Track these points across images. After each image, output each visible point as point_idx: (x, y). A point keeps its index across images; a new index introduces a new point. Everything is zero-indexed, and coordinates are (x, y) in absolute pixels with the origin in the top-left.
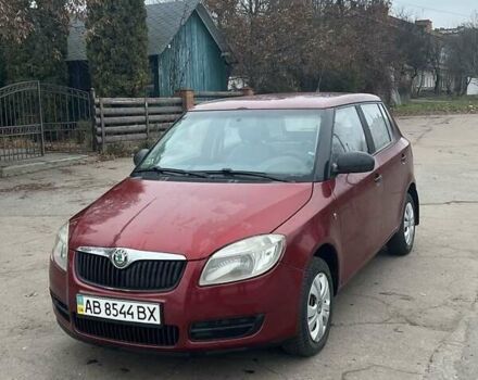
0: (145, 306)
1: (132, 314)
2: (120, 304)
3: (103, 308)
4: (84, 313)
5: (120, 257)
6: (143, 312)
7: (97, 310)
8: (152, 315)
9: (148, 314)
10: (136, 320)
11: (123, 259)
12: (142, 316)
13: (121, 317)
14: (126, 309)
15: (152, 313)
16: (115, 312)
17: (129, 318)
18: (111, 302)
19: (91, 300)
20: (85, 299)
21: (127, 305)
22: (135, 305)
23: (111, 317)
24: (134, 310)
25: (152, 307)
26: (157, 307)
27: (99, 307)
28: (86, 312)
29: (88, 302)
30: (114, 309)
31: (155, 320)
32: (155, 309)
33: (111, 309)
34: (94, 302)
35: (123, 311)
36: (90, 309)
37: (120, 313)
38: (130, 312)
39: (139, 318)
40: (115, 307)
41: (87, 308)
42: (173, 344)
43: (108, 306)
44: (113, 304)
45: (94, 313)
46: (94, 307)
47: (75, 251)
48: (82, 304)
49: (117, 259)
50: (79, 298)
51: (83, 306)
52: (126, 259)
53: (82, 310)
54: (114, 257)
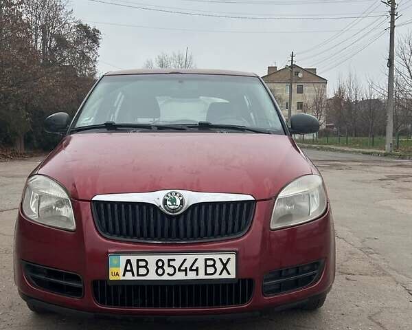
0: (216, 257)
1: (197, 270)
2: (179, 259)
3: (152, 267)
4: (122, 278)
5: (173, 201)
6: (213, 266)
7: (142, 271)
8: (225, 268)
9: (219, 266)
10: (202, 276)
11: (178, 202)
12: (210, 269)
13: (180, 276)
14: (187, 265)
15: (225, 265)
17: (192, 276)
18: (165, 258)
19: (133, 259)
20: (123, 259)
21: (190, 258)
22: (201, 258)
23: (166, 277)
24: (200, 264)
25: (225, 257)
26: (233, 257)
27: (145, 267)
28: (124, 275)
29: (129, 262)
30: (169, 266)
31: (229, 274)
32: (229, 259)
33: (166, 267)
34: (138, 261)
35: (183, 268)
36: (132, 270)
37: (180, 270)
38: (194, 268)
39: (206, 274)
40: (171, 263)
41: (126, 270)
42: (244, 302)
43: (160, 264)
44: (169, 260)
45: (138, 275)
46: (138, 267)
47: (91, 201)
48: (118, 266)
49: (168, 203)
50: (112, 259)
51: (119, 269)
52: (182, 202)
53: (117, 274)
54: (165, 202)
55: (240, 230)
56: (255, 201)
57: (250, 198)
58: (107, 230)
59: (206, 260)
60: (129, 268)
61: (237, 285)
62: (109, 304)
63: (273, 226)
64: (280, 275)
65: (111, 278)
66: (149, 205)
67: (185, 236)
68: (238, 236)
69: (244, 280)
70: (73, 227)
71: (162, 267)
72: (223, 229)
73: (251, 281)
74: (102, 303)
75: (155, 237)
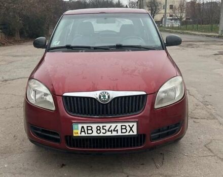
0: (127, 124)
2: (108, 126)
3: (95, 130)
4: (80, 135)
5: (104, 96)
6: (125, 129)
7: (90, 132)
8: (131, 129)
9: (128, 129)
10: (120, 133)
11: (107, 97)
12: (124, 131)
13: (109, 134)
14: (112, 128)
15: (131, 128)
16: (104, 131)
17: (114, 134)
18: (101, 125)
19: (85, 126)
20: (80, 126)
21: (114, 125)
22: (119, 125)
23: (101, 134)
24: (119, 128)
25: (131, 125)
26: (135, 124)
27: (91, 129)
28: (81, 134)
29: (83, 127)
30: (103, 129)
31: (133, 132)
32: (133, 125)
33: (101, 129)
34: (87, 127)
35: (110, 130)
36: (84, 131)
37: (108, 131)
38: (116, 130)
39: (122, 133)
40: (104, 128)
41: (81, 131)
42: (141, 145)
43: (99, 128)
44: (103, 126)
45: (88, 133)
46: (88, 130)
47: (62, 96)
48: (78, 129)
49: (102, 97)
50: (75, 126)
51: (78, 130)
52: (109, 97)
53: (77, 133)
54: (100, 97)
55: (139, 110)
56: (147, 95)
57: (144, 93)
58: (71, 111)
59: (122, 126)
60: (83, 130)
61: (138, 138)
62: (74, 147)
63: (156, 107)
64: (159, 131)
65: (74, 135)
66: (92, 98)
67: (111, 113)
68: (138, 113)
69: (141, 135)
70: (53, 108)
71: (100, 130)
72: (130, 110)
73: (144, 135)
74: (70, 146)
75: (96, 114)
